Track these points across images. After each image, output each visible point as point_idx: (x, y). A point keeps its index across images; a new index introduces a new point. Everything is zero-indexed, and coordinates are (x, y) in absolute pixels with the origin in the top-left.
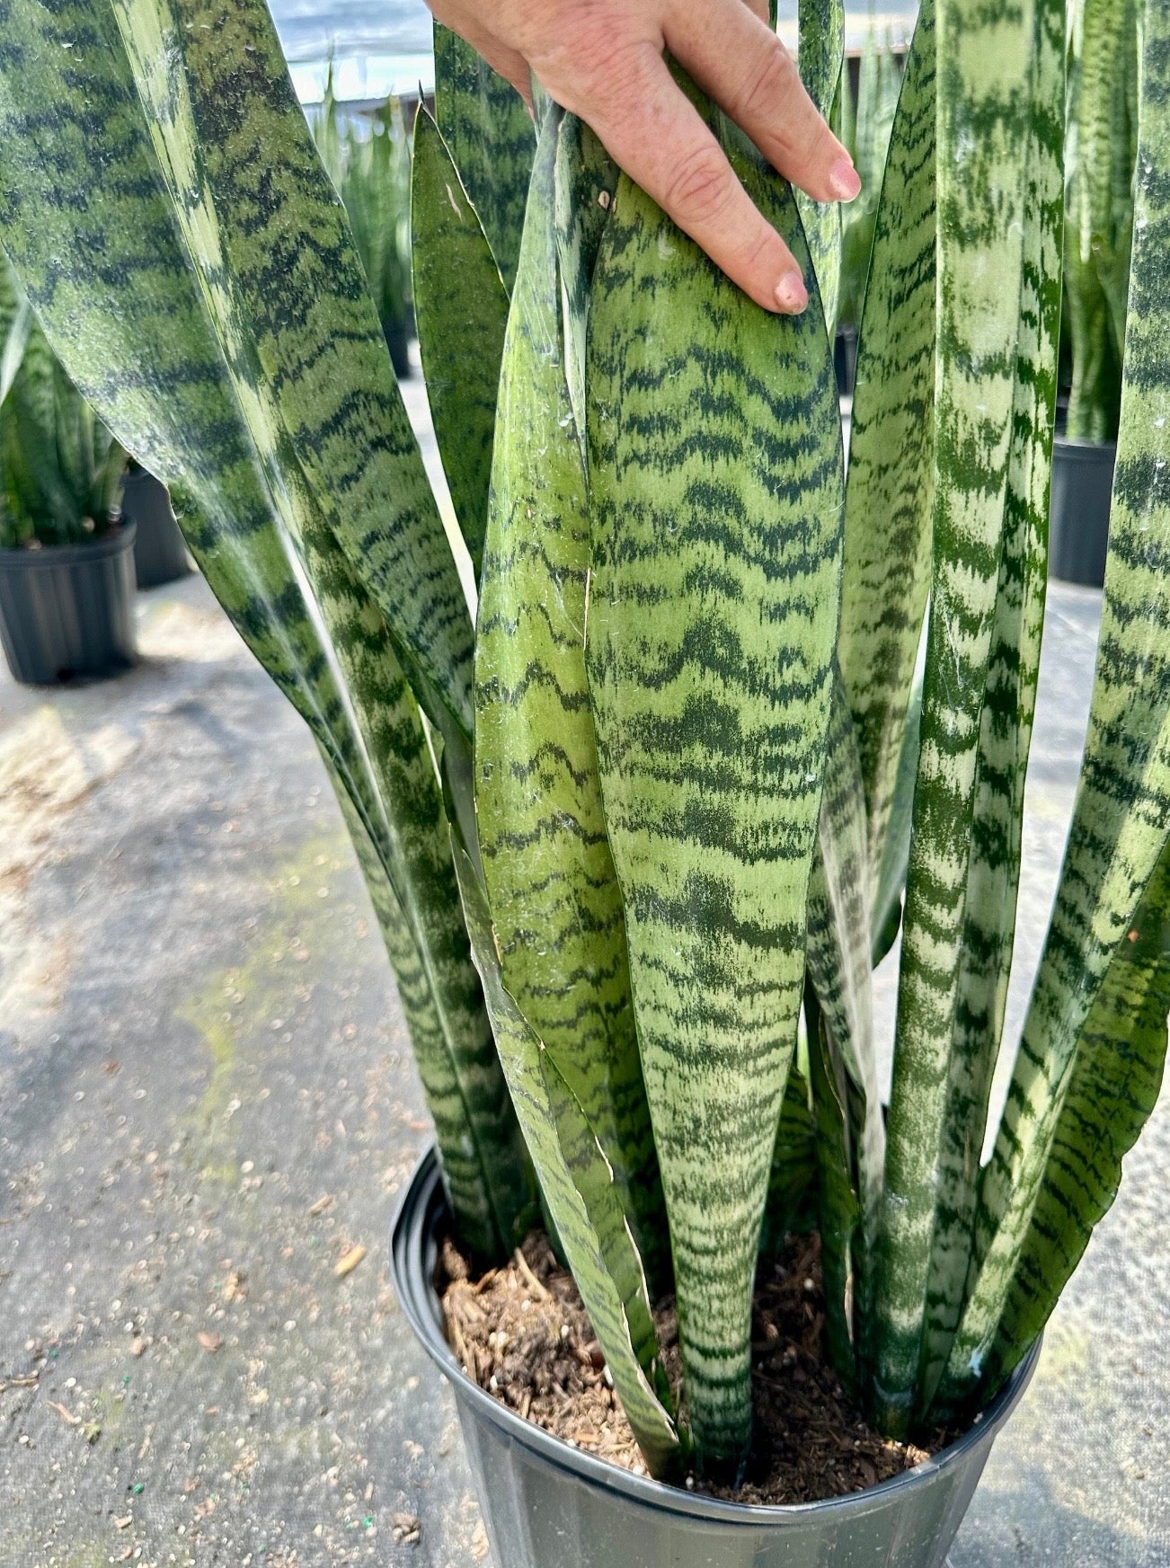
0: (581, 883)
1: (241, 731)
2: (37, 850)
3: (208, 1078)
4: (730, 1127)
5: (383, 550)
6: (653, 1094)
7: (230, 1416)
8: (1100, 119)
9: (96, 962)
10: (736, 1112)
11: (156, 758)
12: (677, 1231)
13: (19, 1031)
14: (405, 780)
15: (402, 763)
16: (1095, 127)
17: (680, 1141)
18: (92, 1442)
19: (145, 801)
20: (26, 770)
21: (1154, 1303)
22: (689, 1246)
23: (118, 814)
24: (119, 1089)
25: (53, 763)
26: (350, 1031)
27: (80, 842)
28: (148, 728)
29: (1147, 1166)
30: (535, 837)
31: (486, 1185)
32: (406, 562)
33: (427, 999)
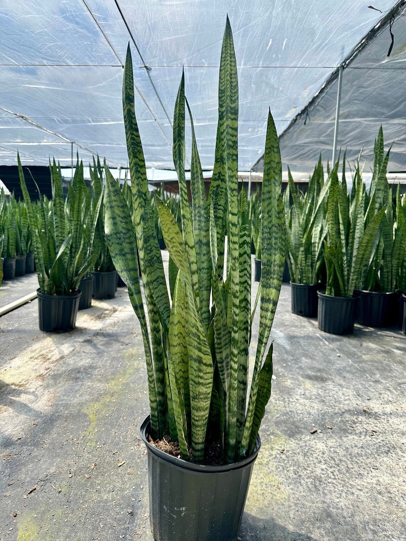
0: (183, 354)
1: (102, 348)
2: (46, 372)
3: (90, 424)
4: (202, 396)
5: (159, 299)
6: (191, 389)
7: (91, 490)
8: (331, 220)
9: (62, 398)
10: (203, 394)
11: (79, 352)
12: (193, 416)
13: (42, 411)
14: (156, 337)
15: (156, 333)
16: (331, 222)
17: (194, 398)
18: (59, 492)
19: (75, 362)
20: (44, 352)
21: (306, 488)
22: (194, 419)
23: (68, 365)
24: (67, 425)
25: (51, 351)
26: (125, 418)
27: (58, 370)
28: (77, 345)
29: (312, 462)
30: (176, 346)
31: (159, 423)
32: (162, 301)
33: (153, 381)
